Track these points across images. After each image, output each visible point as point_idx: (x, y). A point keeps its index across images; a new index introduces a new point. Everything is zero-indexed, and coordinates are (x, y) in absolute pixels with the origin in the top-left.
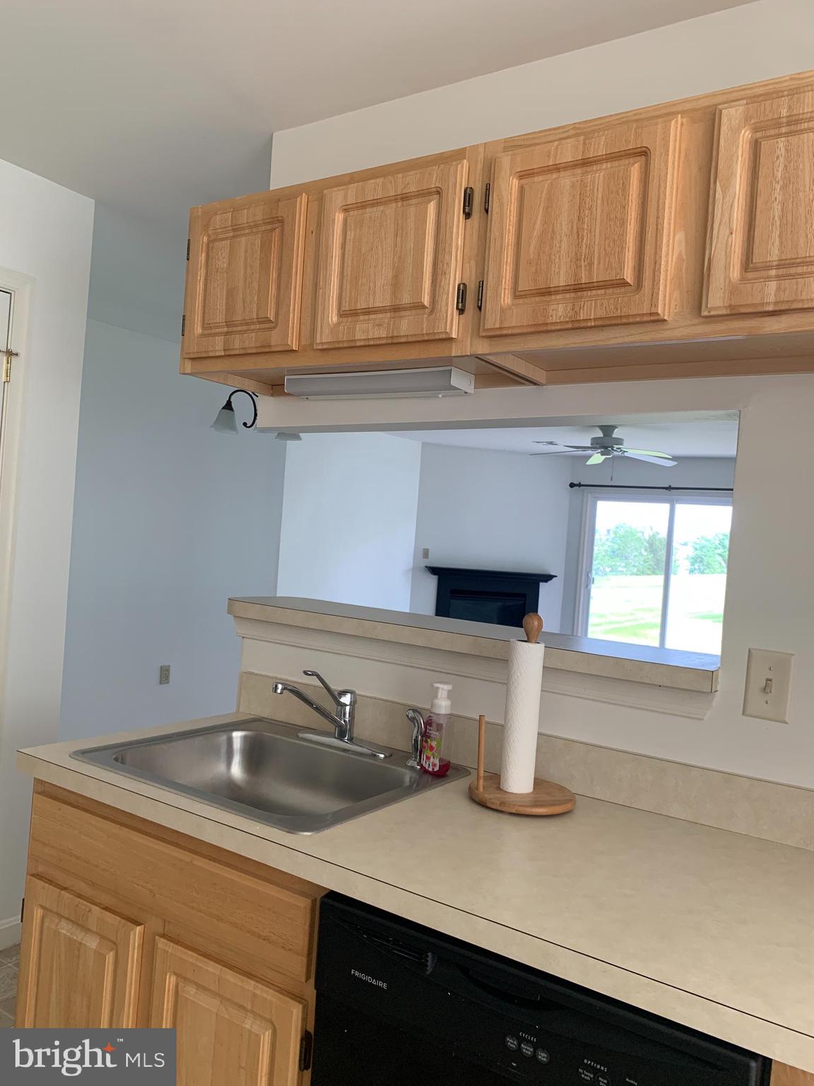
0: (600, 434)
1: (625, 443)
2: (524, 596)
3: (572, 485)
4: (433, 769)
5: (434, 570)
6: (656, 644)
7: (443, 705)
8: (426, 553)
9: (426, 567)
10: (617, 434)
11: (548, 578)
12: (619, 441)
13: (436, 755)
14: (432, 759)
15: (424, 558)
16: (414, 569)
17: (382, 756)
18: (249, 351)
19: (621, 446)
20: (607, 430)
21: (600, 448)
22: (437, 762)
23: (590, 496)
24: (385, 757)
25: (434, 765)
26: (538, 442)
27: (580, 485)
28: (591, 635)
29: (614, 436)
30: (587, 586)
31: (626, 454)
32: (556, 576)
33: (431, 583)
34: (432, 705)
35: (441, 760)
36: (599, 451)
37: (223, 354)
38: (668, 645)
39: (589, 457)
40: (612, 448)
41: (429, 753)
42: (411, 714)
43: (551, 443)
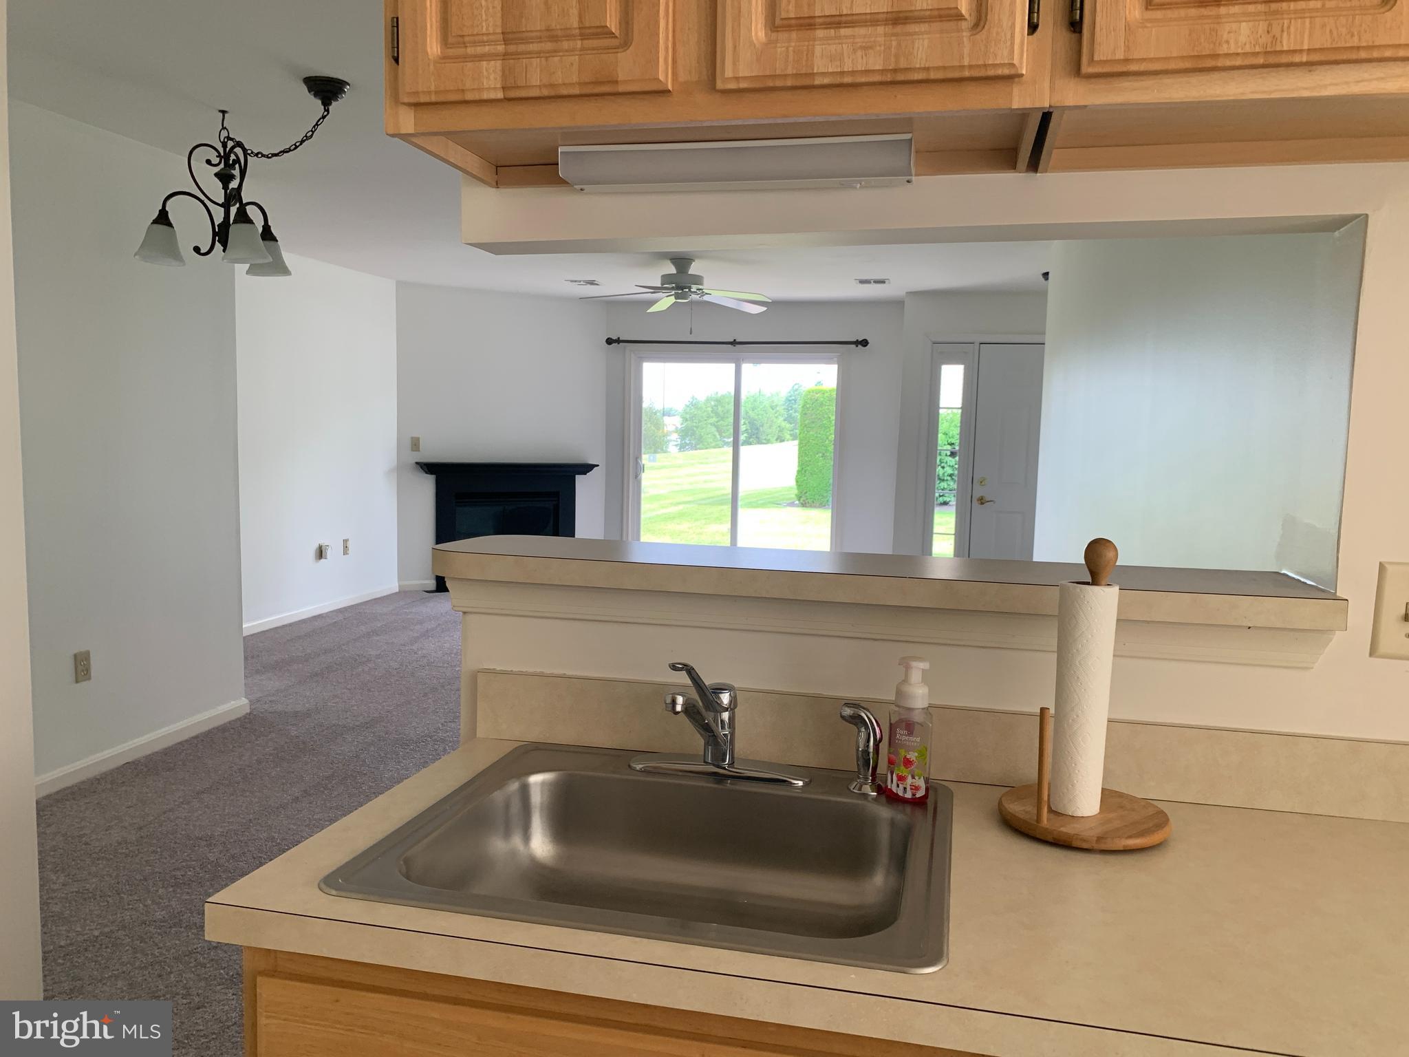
0: (672, 270)
1: (705, 281)
2: (557, 494)
3: (609, 341)
4: (914, 795)
5: (429, 468)
6: (726, 542)
7: (919, 695)
8: (415, 444)
9: (417, 463)
10: (694, 269)
11: (586, 468)
12: (698, 280)
13: (917, 771)
14: (909, 780)
15: (412, 450)
16: (400, 468)
17: (800, 783)
18: (565, 92)
19: (700, 287)
20: (682, 262)
21: (673, 289)
22: (921, 783)
23: (632, 355)
24: (806, 784)
25: (917, 788)
26: (572, 281)
27: (618, 341)
28: (645, 538)
29: (689, 273)
30: (637, 477)
31: (706, 298)
32: (598, 465)
33: (426, 488)
34: (899, 693)
35: (927, 781)
36: (673, 292)
37: (500, 95)
38: (741, 543)
39: (652, 303)
40: (690, 288)
41: (903, 771)
42: (848, 712)
43: (592, 283)
